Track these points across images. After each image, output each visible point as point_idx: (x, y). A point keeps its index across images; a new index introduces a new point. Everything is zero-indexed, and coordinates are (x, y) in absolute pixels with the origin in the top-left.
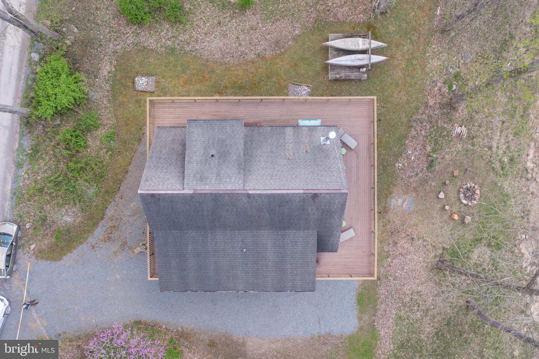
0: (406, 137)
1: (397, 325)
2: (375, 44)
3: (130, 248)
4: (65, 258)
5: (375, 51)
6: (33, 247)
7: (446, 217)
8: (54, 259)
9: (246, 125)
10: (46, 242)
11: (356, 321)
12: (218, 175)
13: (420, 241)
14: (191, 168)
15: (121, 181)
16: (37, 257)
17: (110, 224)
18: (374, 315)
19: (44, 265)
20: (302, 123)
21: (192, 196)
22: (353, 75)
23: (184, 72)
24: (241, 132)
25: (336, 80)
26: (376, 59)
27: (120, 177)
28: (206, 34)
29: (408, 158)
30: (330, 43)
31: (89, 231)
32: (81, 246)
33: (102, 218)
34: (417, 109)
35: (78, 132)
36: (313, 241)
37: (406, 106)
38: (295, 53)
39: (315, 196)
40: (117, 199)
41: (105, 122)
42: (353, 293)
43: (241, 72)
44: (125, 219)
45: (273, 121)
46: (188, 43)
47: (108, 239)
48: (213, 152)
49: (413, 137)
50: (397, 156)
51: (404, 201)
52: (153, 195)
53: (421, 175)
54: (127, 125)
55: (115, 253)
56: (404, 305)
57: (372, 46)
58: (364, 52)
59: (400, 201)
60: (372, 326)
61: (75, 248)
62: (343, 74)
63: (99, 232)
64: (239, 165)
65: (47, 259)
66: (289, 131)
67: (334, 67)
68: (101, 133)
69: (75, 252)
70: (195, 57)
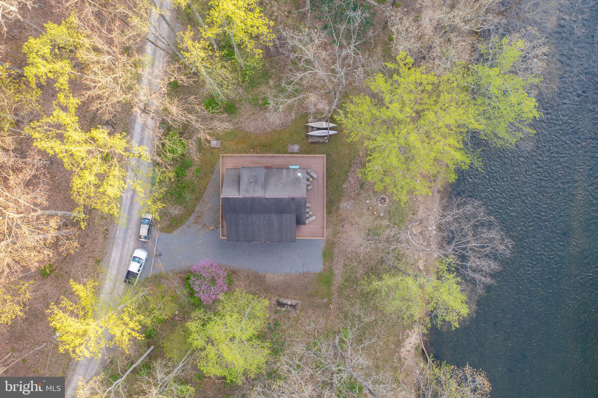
0: (348, 172)
1: (344, 268)
2: (331, 125)
3: (207, 227)
4: (174, 232)
5: (331, 129)
6: (159, 226)
7: (370, 213)
8: (169, 232)
9: (266, 167)
10: (165, 223)
11: (322, 265)
12: (254, 190)
13: (357, 225)
14: (243, 187)
15: (203, 193)
16: (160, 231)
17: (197, 215)
18: (332, 263)
19: (164, 235)
20: (291, 167)
21: (243, 198)
22: (321, 140)
23: (235, 138)
24: (263, 171)
25: (312, 143)
26: (332, 132)
27: (203, 191)
28: (246, 119)
29: (350, 182)
30: (309, 124)
31: (187, 218)
32: (183, 226)
33: (193, 212)
34: (354, 157)
35: (182, 169)
36: (294, 219)
37: (349, 156)
38: (292, 128)
39: (293, 199)
40: (201, 202)
41: (195, 163)
42: (321, 251)
43: (264, 138)
44: (205, 212)
45: (278, 165)
46: (237, 124)
47: (196, 222)
48: (252, 180)
49: (353, 172)
50: (344, 181)
51: (348, 205)
52: (227, 198)
53: (357, 191)
54: (206, 165)
55: (200, 230)
56: (348, 258)
57: (330, 126)
58: (326, 129)
59: (346, 204)
60: (330, 267)
61: (179, 227)
62: (316, 140)
63: (192, 219)
64: (262, 186)
65: (165, 232)
66: (285, 171)
67: (311, 136)
68: (193, 168)
69: (179, 229)
70: (241, 130)
